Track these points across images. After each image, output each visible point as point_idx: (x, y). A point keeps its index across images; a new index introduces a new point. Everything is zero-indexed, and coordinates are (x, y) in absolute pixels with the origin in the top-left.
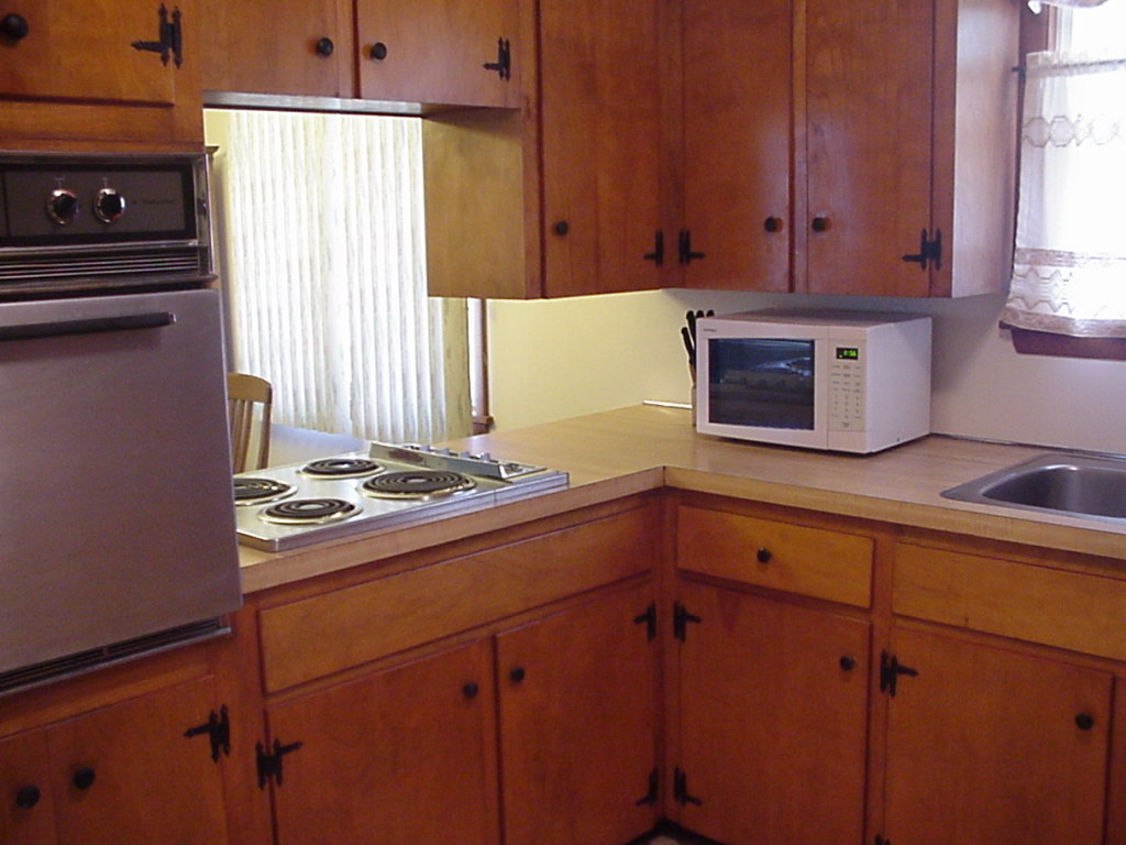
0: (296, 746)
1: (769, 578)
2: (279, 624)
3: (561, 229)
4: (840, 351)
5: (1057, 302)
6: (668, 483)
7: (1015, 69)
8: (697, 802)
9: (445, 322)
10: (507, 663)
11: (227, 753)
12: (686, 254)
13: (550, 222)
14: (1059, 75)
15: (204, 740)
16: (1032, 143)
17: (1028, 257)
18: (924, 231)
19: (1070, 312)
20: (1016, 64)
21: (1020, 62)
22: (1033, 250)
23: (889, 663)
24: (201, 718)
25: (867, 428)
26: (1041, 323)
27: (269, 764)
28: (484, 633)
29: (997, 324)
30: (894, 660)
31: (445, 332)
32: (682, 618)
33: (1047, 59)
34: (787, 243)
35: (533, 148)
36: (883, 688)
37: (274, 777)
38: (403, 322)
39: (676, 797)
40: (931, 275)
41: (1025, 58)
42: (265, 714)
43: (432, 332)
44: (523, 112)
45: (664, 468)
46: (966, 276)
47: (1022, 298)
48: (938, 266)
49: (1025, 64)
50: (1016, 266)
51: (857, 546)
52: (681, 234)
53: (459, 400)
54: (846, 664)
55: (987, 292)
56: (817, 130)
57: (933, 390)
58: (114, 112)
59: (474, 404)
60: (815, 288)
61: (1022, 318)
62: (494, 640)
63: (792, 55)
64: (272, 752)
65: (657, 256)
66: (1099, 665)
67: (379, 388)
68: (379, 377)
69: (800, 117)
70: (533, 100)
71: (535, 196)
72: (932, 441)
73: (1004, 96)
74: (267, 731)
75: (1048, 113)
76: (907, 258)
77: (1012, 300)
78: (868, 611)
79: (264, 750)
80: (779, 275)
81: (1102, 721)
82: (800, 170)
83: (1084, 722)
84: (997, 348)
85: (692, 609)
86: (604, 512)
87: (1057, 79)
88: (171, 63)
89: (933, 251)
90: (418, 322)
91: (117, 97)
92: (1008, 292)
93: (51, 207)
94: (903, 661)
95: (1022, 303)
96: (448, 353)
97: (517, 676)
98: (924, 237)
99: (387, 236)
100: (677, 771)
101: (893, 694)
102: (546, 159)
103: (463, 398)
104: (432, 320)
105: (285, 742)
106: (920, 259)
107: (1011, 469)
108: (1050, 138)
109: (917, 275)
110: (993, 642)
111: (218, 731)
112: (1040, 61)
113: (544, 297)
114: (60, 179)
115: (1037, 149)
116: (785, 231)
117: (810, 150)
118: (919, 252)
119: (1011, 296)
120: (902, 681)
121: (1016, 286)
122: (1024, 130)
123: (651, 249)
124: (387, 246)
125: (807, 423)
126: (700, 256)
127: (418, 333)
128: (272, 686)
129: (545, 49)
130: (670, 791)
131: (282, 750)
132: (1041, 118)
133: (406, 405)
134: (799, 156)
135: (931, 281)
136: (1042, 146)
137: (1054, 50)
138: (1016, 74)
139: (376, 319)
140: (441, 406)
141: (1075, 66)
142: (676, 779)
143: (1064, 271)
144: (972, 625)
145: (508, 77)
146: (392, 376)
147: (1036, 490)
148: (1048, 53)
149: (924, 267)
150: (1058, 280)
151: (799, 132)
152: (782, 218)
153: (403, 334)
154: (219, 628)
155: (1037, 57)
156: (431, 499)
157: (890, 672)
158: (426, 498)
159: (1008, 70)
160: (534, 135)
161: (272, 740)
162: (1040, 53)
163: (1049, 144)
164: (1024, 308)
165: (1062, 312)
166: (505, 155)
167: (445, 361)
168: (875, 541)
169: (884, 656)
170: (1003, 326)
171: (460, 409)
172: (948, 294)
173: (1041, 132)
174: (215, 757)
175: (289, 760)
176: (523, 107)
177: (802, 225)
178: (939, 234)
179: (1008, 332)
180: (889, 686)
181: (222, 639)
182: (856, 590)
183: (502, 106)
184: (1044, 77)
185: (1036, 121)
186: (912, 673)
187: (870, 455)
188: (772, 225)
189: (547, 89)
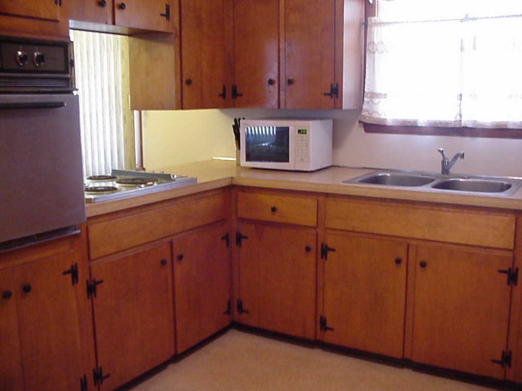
0: (101, 282)
1: (276, 218)
2: (95, 231)
3: (189, 82)
4: (299, 131)
5: (380, 113)
6: (234, 183)
7: (363, 24)
8: (247, 312)
9: (124, 127)
10: (177, 252)
11: (77, 282)
12: (235, 94)
13: (184, 79)
14: (380, 26)
15: (69, 276)
16: (370, 52)
17: (369, 95)
18: (332, 85)
19: (385, 115)
20: (364, 21)
21: (365, 21)
22: (372, 93)
23: (324, 247)
24: (68, 267)
25: (311, 160)
26: (374, 120)
27: (91, 289)
28: (168, 240)
29: (358, 121)
30: (326, 246)
31: (124, 132)
32: (239, 238)
33: (375, 20)
34: (277, 89)
35: (178, 49)
36: (322, 257)
37: (93, 294)
38: (104, 127)
39: (238, 311)
40: (334, 100)
41: (367, 19)
42: (90, 268)
43: (118, 132)
44: (174, 35)
45: (232, 178)
46: (347, 102)
47: (367, 111)
48: (337, 97)
49: (367, 22)
50: (365, 99)
51: (311, 202)
52: (233, 87)
53: (130, 161)
54: (308, 249)
55: (355, 108)
56: (290, 44)
57: (333, 149)
58: (37, 22)
59: (137, 163)
60: (289, 106)
61: (367, 118)
62: (171, 243)
63: (279, 15)
64: (93, 283)
65: (223, 95)
66: (403, 240)
67: (93, 157)
68: (93, 152)
69: (282, 40)
70: (178, 30)
71: (179, 68)
72: (332, 168)
73: (360, 33)
74: (90, 275)
75: (376, 41)
76: (325, 94)
77: (364, 111)
78: (315, 228)
79: (89, 283)
80: (274, 103)
81: (404, 261)
82: (282, 60)
83: (398, 261)
84: (358, 130)
85: (244, 234)
86: (210, 194)
87: (379, 28)
88: (58, 5)
89: (335, 91)
90: (111, 127)
91: (39, 16)
92: (362, 109)
93: (18, 58)
94: (330, 245)
95: (367, 113)
96: (125, 141)
97: (180, 257)
98: (332, 87)
99: (96, 91)
100: (238, 301)
101: (326, 259)
102: (183, 54)
103: (132, 161)
104: (118, 127)
105: (97, 280)
106: (330, 95)
107: (366, 175)
108: (377, 49)
109: (330, 101)
110: (364, 235)
111: (74, 272)
112: (373, 21)
113: (182, 109)
114: (21, 47)
115: (372, 54)
116: (276, 85)
117: (286, 53)
118: (330, 92)
119: (363, 110)
120: (330, 254)
121: (365, 106)
122: (367, 47)
123: (221, 92)
124: (96, 95)
125: (287, 160)
126: (241, 95)
127: (111, 132)
128: (93, 256)
129: (183, 10)
130: (236, 309)
131: (96, 283)
132: (373, 43)
133: (106, 164)
134: (282, 55)
135: (334, 103)
136: (374, 53)
137: (377, 16)
138: (364, 26)
139: (91, 127)
140: (122, 164)
141: (386, 23)
142: (238, 303)
143: (382, 100)
144: (356, 229)
145: (169, 20)
146: (99, 152)
147: (376, 180)
148: (376, 18)
149: (332, 97)
150: (380, 104)
151: (282, 46)
152: (275, 79)
153: (104, 132)
154: (75, 230)
155: (371, 20)
156: (145, 187)
157: (325, 251)
158: (143, 186)
159: (361, 24)
160: (178, 44)
161: (93, 280)
162: (373, 18)
163: (377, 53)
164: (368, 115)
165: (382, 117)
166: (167, 52)
167: (124, 144)
168: (318, 201)
169: (322, 245)
170: (360, 122)
171: (131, 164)
172: (341, 108)
173: (373, 48)
174: (73, 284)
175: (98, 287)
176: (174, 33)
177: (283, 82)
178: (337, 85)
179: (362, 124)
180: (324, 257)
181: (77, 235)
182: (311, 221)
183: (166, 31)
184: (374, 27)
185: (372, 44)
186: (333, 250)
187: (311, 172)
188: (271, 82)
189: (183, 25)
